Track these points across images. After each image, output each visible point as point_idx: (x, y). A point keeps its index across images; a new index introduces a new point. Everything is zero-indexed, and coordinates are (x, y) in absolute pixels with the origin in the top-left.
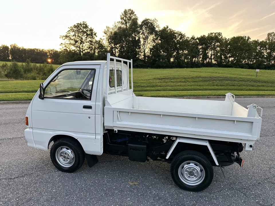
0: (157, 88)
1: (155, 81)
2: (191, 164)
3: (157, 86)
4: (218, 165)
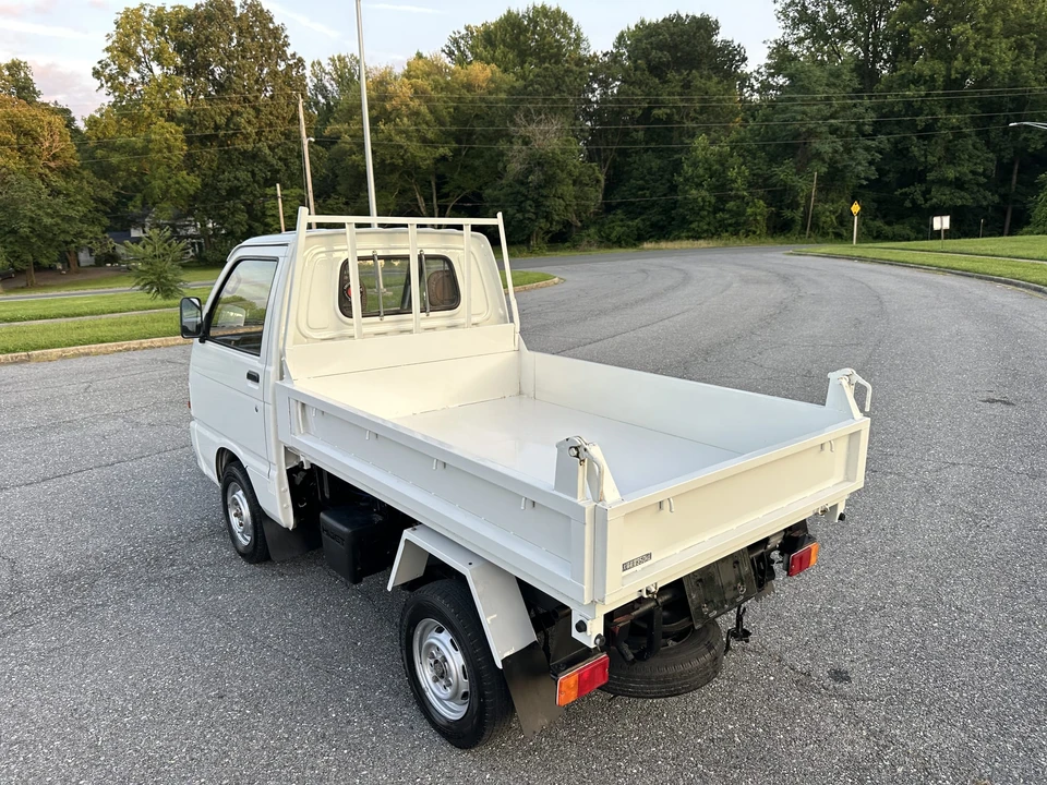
2: (442, 635)
4: (500, 667)
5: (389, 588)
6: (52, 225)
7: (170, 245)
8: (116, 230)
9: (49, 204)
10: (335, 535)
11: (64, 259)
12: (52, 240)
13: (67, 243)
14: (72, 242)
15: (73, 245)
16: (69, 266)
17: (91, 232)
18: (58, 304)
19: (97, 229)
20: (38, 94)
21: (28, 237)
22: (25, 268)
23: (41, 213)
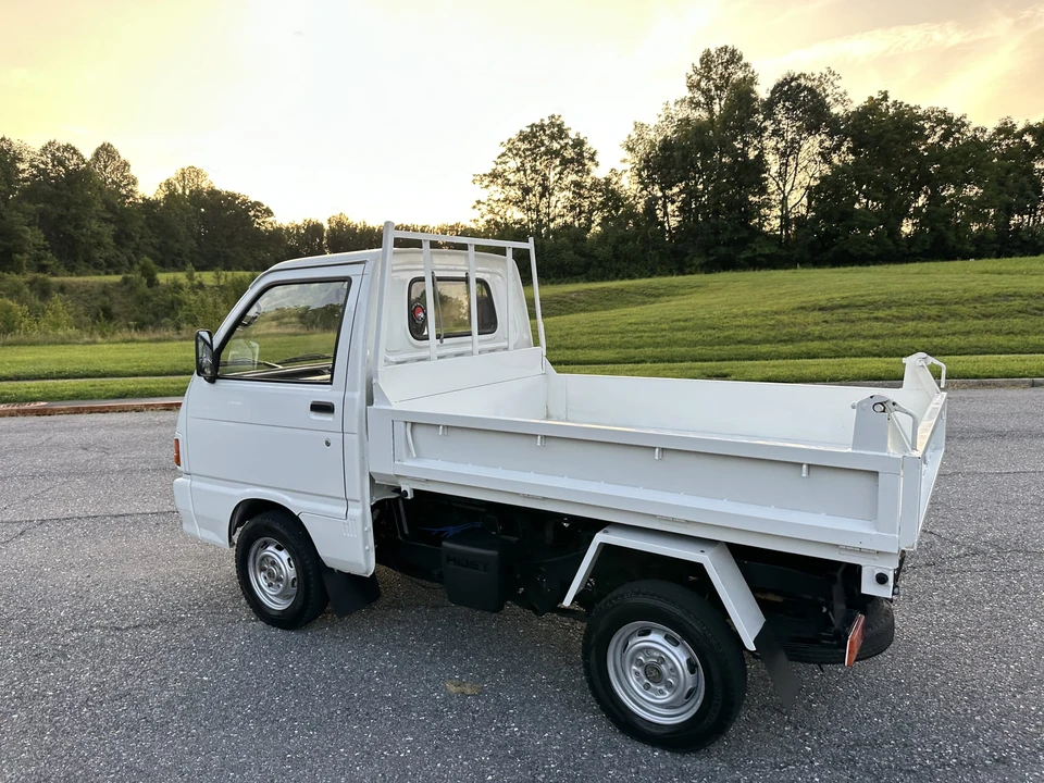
0: (803, 347)
1: (800, 318)
2: (652, 637)
3: (806, 337)
4: (754, 649)
5: (567, 602)
10: (470, 562)
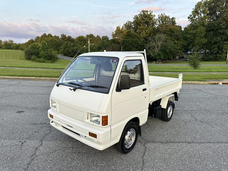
6: (173, 50)
7: (199, 56)
8: (185, 52)
9: (173, 46)
11: (173, 58)
12: (172, 53)
13: (175, 54)
14: (176, 54)
15: (176, 55)
16: (174, 59)
17: (180, 52)
18: (171, 67)
19: (181, 51)
20: (176, 24)
21: (168, 53)
22: (166, 59)
23: (171, 48)
